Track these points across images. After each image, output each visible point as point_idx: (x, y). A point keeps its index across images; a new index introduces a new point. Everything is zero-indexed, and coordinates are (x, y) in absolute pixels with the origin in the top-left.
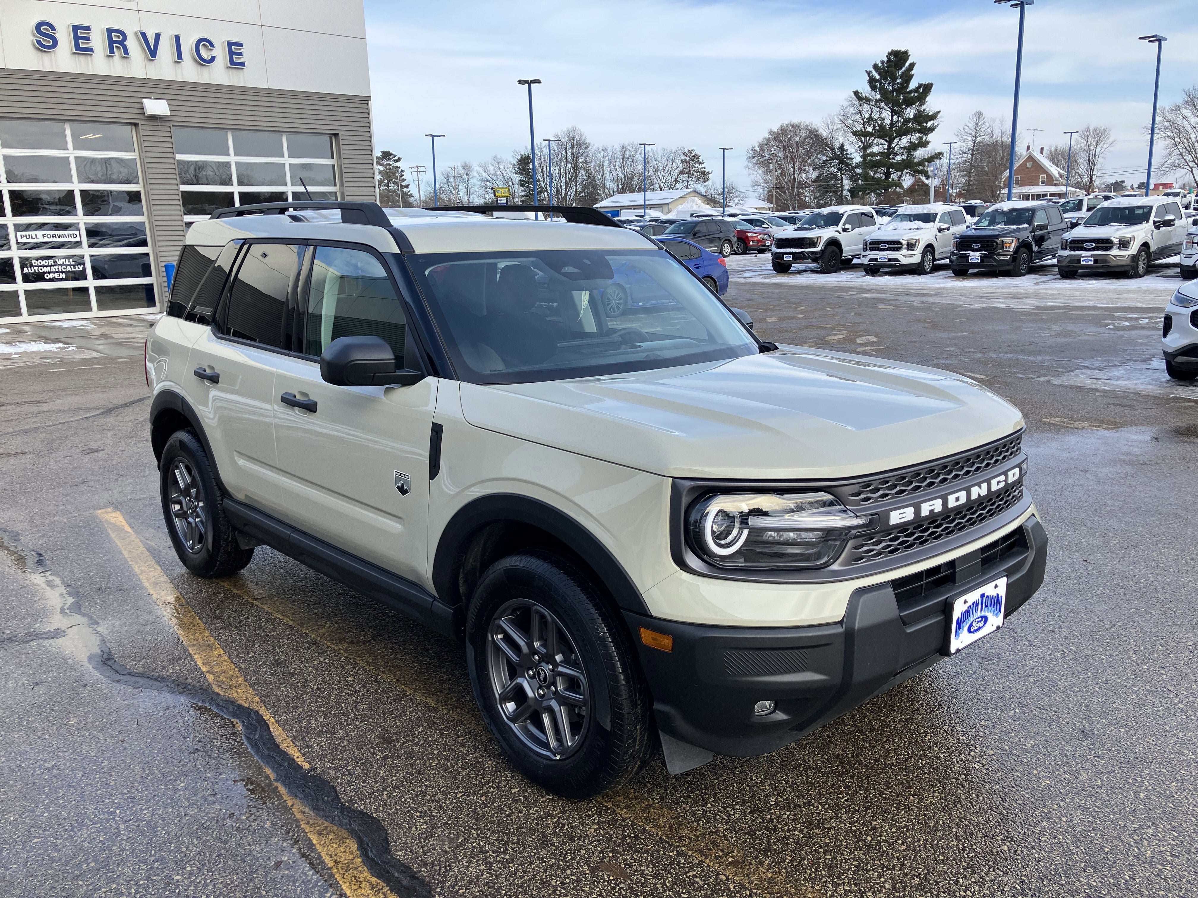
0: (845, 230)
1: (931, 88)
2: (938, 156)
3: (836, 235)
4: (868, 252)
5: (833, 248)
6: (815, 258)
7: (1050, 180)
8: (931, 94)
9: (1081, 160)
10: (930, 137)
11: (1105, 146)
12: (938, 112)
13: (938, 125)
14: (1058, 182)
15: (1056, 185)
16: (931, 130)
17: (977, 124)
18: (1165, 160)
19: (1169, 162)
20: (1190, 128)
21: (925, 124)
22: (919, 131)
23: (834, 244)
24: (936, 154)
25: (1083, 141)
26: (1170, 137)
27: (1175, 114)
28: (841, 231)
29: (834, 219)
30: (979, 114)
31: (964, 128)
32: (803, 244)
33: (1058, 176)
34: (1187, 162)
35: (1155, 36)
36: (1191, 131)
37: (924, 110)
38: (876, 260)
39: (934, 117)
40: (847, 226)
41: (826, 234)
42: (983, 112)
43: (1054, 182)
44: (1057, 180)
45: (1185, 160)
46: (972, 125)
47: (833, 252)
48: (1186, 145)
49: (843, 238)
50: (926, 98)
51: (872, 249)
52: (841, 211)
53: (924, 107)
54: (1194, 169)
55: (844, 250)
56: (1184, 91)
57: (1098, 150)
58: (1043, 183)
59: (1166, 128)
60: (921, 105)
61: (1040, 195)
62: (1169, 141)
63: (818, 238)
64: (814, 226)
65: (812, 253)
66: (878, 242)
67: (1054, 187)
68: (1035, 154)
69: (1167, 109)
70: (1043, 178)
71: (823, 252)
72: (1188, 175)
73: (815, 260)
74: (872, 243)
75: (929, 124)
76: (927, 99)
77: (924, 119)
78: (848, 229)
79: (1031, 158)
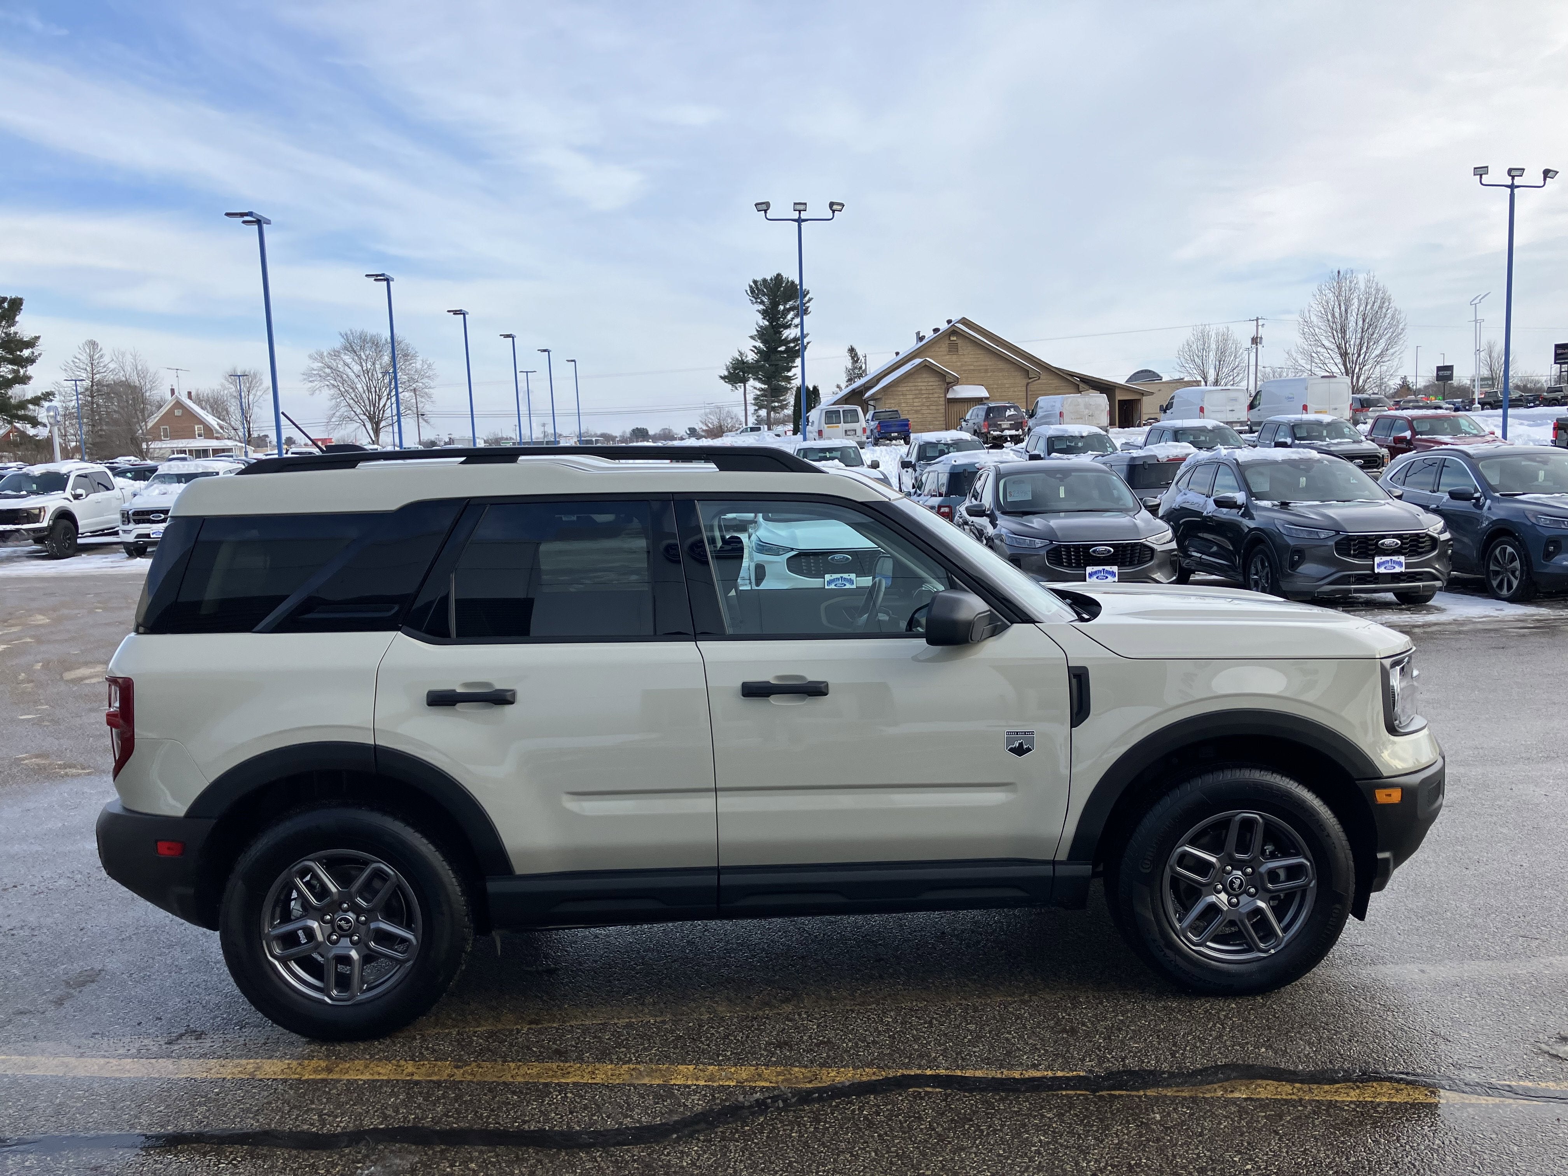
0: (77, 497)
1: (21, 304)
2: (48, 396)
3: (66, 504)
4: (131, 526)
5: (65, 522)
6: (39, 537)
7: (209, 432)
8: (22, 312)
9: (232, 409)
10: (31, 370)
11: (259, 393)
12: (39, 337)
13: (40, 355)
14: (219, 435)
15: (217, 438)
16: (31, 361)
17: (91, 357)
18: (332, 412)
19: (338, 414)
20: (354, 377)
21: (18, 353)
22: (11, 362)
23: (65, 516)
24: (43, 394)
25: (232, 386)
26: (333, 385)
27: (335, 360)
28: (72, 499)
29: (55, 482)
30: (93, 344)
31: (73, 361)
32: (17, 519)
33: (218, 428)
34: (357, 415)
35: (383, 275)
36: (356, 380)
37: (16, 333)
38: (148, 536)
39: (31, 344)
40: (79, 491)
41: (52, 502)
42: (97, 341)
43: (215, 435)
44: (218, 432)
45: (354, 412)
46: (85, 358)
47: (66, 528)
48: (353, 395)
49: (75, 507)
50: (15, 317)
51: (138, 522)
52: (64, 470)
53: (12, 330)
54: (365, 421)
55: (79, 524)
56: (341, 334)
57: (251, 397)
58: (200, 435)
59: (328, 375)
60: (10, 326)
61: (199, 451)
62: (333, 391)
63: (40, 509)
64: (24, 493)
65: (34, 530)
66: (148, 511)
67: (215, 441)
68: (183, 399)
69: (325, 354)
70: (199, 429)
71: (50, 528)
72: (360, 429)
73: (37, 541)
74: (137, 513)
75: (26, 353)
76: (17, 318)
77: (16, 345)
78: (81, 495)
79: (179, 404)
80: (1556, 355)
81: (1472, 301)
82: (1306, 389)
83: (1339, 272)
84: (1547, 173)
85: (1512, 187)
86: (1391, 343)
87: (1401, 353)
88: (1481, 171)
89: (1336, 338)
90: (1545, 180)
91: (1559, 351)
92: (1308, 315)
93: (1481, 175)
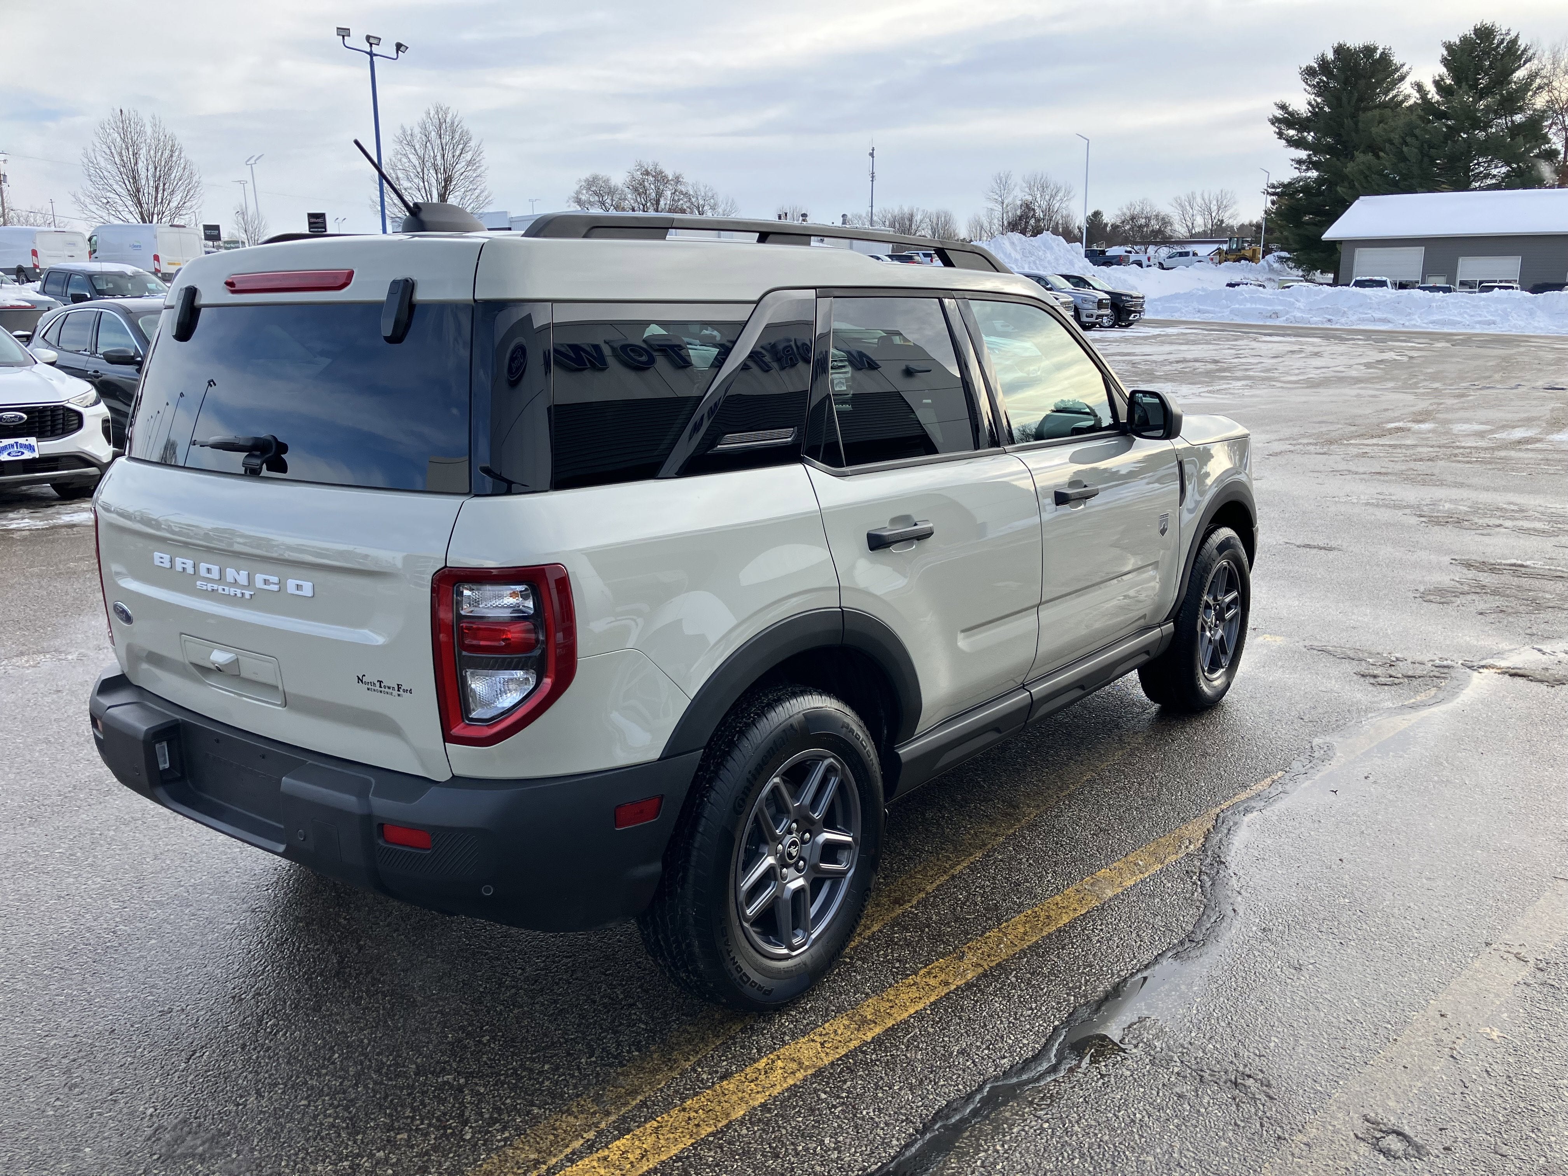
80: (310, 223)
81: (248, 161)
82: (155, 237)
83: (121, 111)
84: (399, 46)
85: (371, 54)
86: (188, 195)
87: (199, 207)
88: (344, 33)
89: (127, 182)
90: (397, 53)
91: (313, 220)
92: (92, 154)
93: (343, 37)
